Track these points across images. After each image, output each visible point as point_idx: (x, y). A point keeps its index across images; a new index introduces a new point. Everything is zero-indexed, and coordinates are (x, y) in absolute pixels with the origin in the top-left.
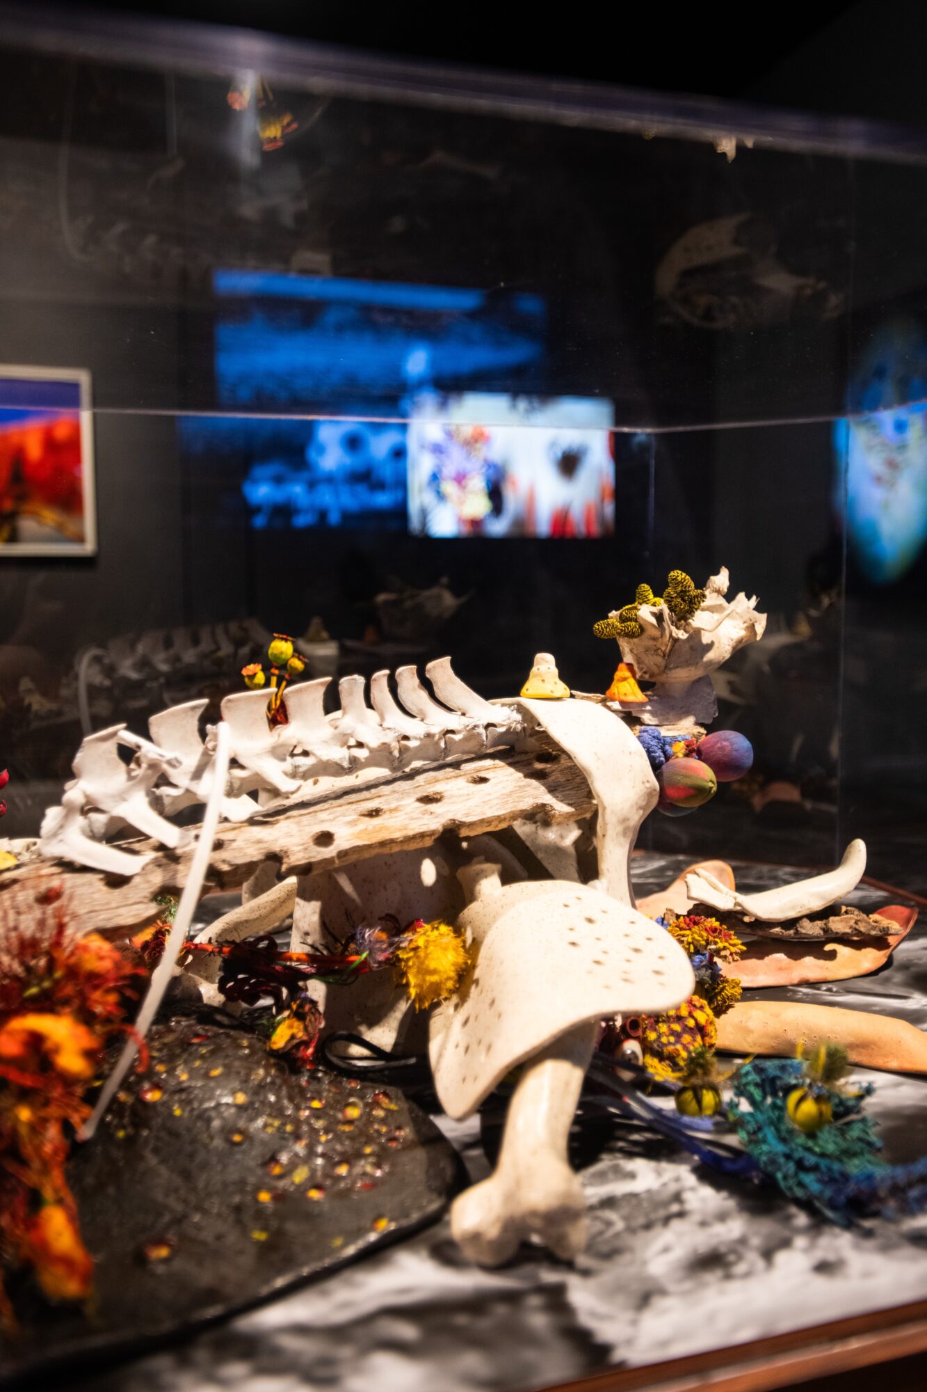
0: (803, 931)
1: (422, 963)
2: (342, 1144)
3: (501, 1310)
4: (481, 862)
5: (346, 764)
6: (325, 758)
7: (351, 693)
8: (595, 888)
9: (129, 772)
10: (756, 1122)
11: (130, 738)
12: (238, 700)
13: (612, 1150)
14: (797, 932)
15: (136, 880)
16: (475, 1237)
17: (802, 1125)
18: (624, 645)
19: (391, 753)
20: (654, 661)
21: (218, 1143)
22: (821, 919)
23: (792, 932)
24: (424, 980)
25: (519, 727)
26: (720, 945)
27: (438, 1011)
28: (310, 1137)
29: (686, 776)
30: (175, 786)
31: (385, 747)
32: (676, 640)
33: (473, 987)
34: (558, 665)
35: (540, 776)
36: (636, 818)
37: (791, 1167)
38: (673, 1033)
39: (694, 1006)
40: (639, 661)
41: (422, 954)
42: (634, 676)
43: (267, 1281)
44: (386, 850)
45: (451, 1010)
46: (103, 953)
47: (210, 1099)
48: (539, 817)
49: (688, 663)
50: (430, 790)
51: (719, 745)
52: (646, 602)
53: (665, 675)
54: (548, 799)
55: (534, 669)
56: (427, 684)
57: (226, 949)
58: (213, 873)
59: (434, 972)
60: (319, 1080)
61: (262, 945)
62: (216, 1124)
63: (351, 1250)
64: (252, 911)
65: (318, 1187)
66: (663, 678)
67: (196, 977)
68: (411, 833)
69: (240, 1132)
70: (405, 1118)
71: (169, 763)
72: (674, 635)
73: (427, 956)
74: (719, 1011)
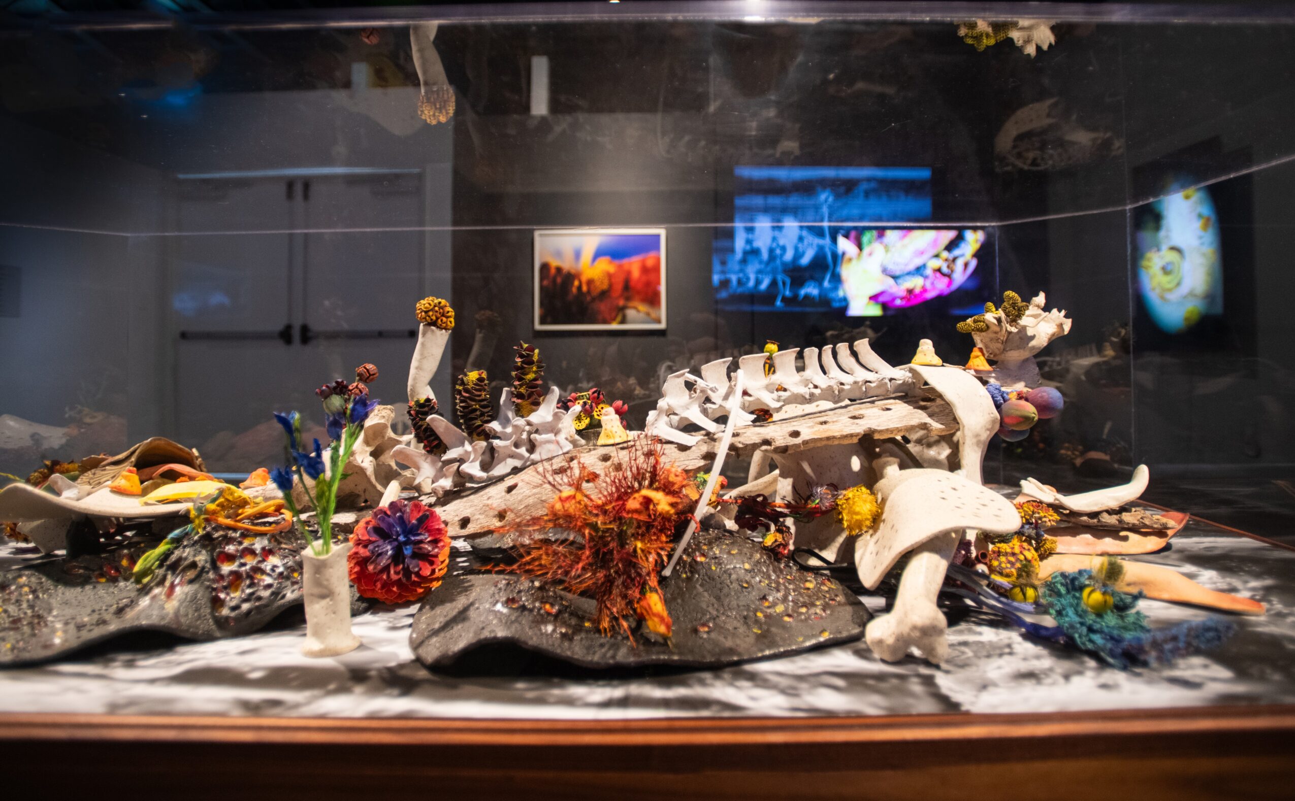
0: (1104, 520)
1: (851, 507)
2: (803, 598)
3: (895, 681)
4: (887, 457)
5: (807, 396)
6: (796, 392)
7: (810, 357)
8: (958, 474)
9: (690, 396)
10: (1062, 604)
11: (691, 378)
12: (748, 358)
13: (967, 621)
14: (1099, 521)
15: (693, 448)
16: (880, 642)
17: (1093, 607)
18: (977, 338)
19: (833, 392)
20: (996, 346)
21: (735, 585)
22: (1116, 514)
23: (1095, 521)
24: (852, 518)
25: (910, 380)
26: (1042, 514)
27: (860, 539)
28: (785, 591)
29: (1017, 410)
30: (714, 403)
31: (830, 388)
32: (1010, 333)
33: (882, 524)
34: (934, 346)
35: (923, 408)
36: (985, 436)
37: (1084, 630)
38: (1009, 562)
39: (1024, 548)
40: (987, 347)
41: (851, 502)
42: (983, 355)
43: (762, 651)
44: (830, 443)
45: (869, 537)
46: (678, 474)
47: (730, 564)
48: (924, 441)
49: (1018, 348)
50: (856, 413)
51: (1040, 395)
52: (991, 311)
53: (1003, 355)
54: (928, 420)
55: (920, 349)
56: (855, 354)
57: (739, 501)
58: (732, 447)
59: (858, 513)
60: (790, 567)
61: (760, 499)
62: (734, 576)
63: (808, 644)
64: (754, 486)
65: (789, 616)
66: (1002, 357)
67: (723, 517)
68: (845, 433)
69: (747, 582)
70: (840, 593)
71: (711, 389)
72: (1008, 329)
73: (854, 503)
74: (1042, 557)
